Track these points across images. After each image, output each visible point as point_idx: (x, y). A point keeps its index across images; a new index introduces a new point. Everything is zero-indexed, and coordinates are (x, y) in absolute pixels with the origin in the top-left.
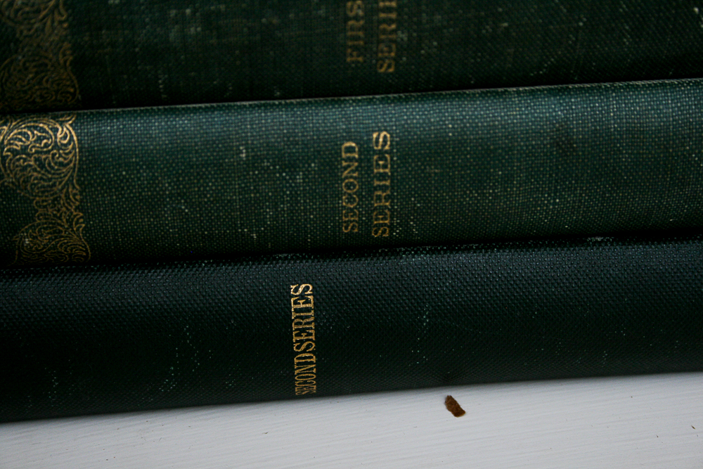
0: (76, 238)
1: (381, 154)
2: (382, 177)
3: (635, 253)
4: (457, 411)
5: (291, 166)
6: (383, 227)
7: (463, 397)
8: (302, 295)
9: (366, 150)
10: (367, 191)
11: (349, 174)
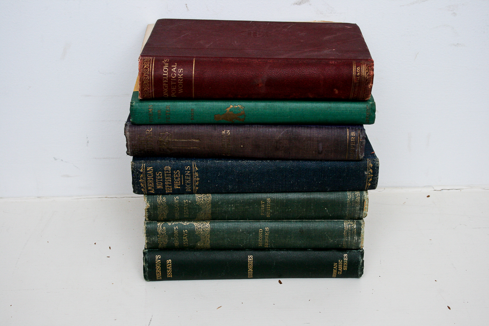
0: (208, 245)
1: (267, 232)
2: (267, 236)
3: (317, 253)
4: (280, 283)
5: (249, 233)
6: (267, 245)
7: (282, 280)
8: (250, 258)
9: (264, 231)
10: (264, 238)
11: (261, 235)
